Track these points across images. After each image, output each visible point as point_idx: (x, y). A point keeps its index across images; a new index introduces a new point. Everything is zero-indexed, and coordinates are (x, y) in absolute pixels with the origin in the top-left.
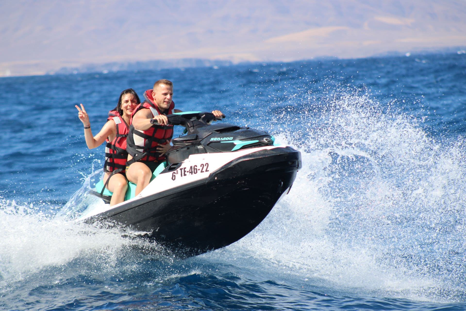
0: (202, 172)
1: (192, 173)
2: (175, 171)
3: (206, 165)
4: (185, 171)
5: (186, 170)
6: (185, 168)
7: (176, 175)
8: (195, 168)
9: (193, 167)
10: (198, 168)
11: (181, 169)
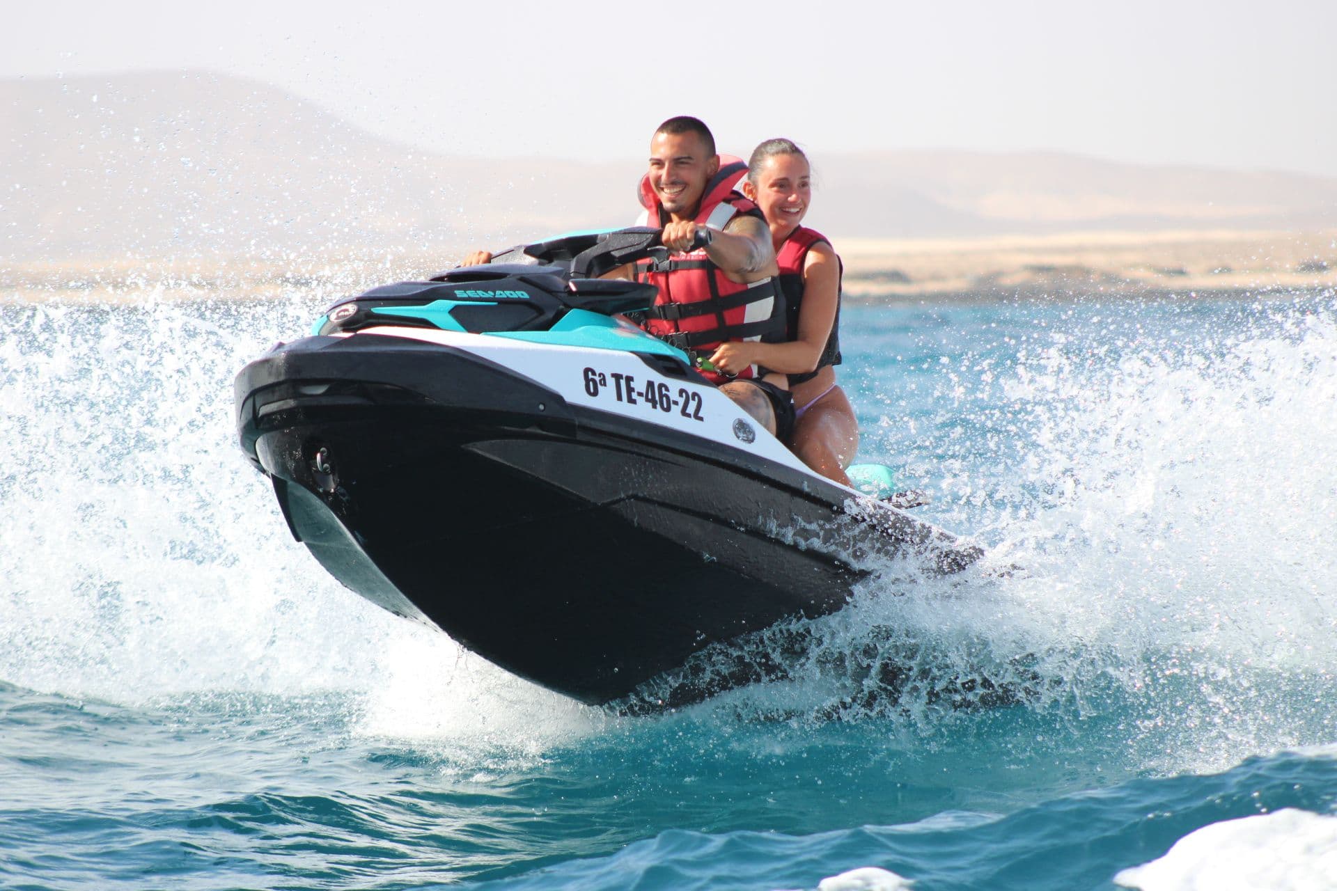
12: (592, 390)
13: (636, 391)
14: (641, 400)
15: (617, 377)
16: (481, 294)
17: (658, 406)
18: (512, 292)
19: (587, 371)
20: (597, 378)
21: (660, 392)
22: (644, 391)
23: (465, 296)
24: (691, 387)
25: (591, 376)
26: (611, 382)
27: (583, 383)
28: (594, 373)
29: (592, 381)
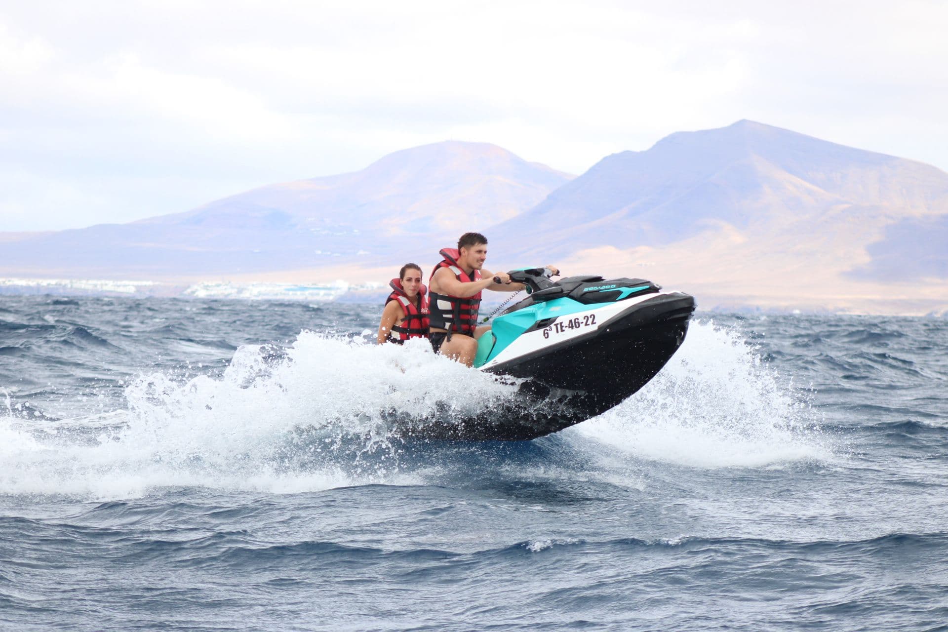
0: (586, 325)
1: (572, 327)
2: (548, 328)
3: (591, 317)
4: (562, 327)
5: (563, 325)
6: (561, 323)
7: (549, 332)
8: (577, 321)
9: (573, 321)
10: (580, 321)
11: (556, 325)
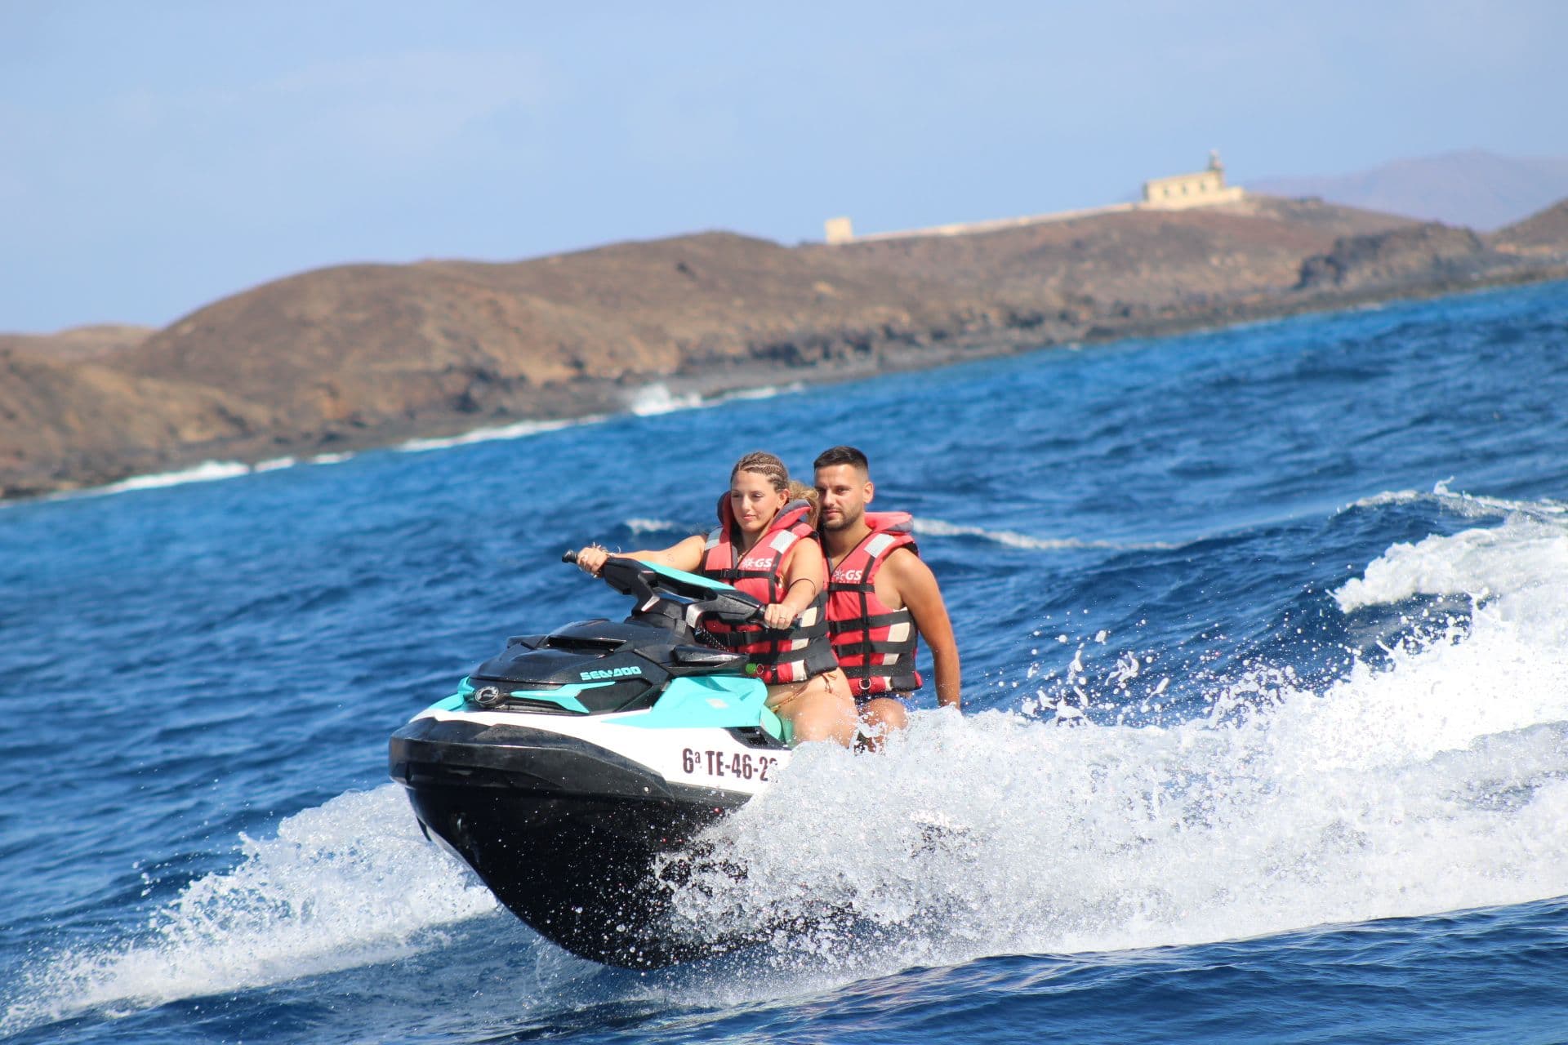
12: (688, 768)
13: (725, 764)
14: (728, 772)
15: (710, 754)
16: (602, 674)
17: (742, 775)
18: (627, 669)
19: (686, 751)
20: (694, 757)
21: (744, 761)
22: (731, 764)
23: (589, 678)
24: (768, 753)
25: (688, 755)
26: (705, 758)
27: (682, 761)
28: (691, 753)
29: (688, 761)
